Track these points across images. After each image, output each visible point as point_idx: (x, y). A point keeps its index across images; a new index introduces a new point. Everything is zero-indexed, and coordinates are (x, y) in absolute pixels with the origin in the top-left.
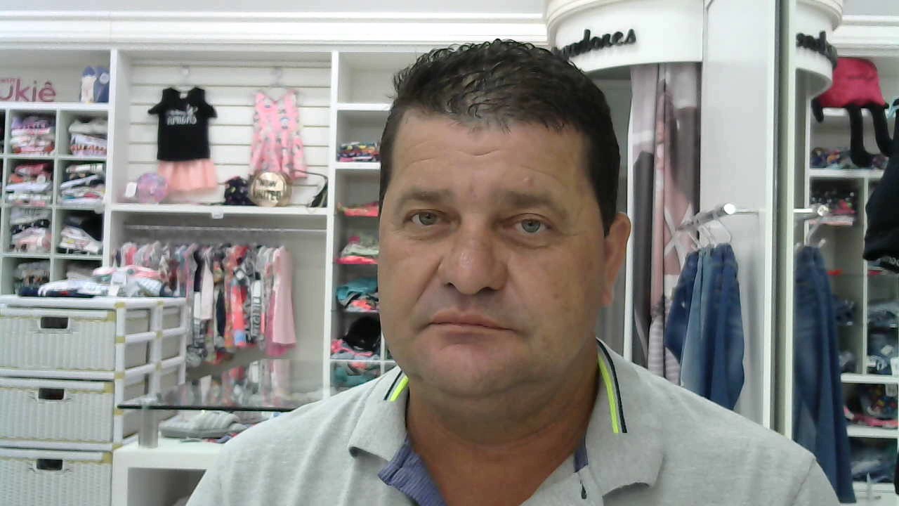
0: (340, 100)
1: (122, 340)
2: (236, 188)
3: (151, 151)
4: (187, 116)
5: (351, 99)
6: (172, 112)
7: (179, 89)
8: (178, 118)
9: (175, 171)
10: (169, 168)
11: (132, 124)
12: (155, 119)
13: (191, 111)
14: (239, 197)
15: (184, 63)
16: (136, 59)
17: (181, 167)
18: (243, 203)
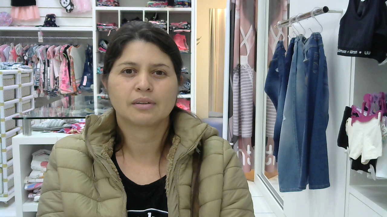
2: (50, 18)
3: (8, 2)
9: (20, 11)
10: (17, 9)
14: (51, 23)
17: (23, 9)
18: (53, 26)
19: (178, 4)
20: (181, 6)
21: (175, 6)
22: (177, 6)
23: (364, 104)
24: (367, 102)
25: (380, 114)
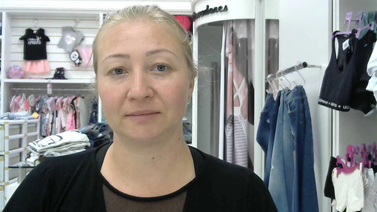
1: (8, 138)
2: (60, 71)
3: (21, 56)
4: (36, 41)
6: (30, 39)
7: (33, 29)
8: (32, 42)
9: (32, 65)
10: (29, 63)
11: (13, 44)
12: (22, 42)
13: (38, 39)
14: (60, 76)
15: (35, 18)
16: (14, 17)
17: (34, 63)
18: (62, 78)
23: (348, 155)
24: (350, 153)
25: (361, 165)
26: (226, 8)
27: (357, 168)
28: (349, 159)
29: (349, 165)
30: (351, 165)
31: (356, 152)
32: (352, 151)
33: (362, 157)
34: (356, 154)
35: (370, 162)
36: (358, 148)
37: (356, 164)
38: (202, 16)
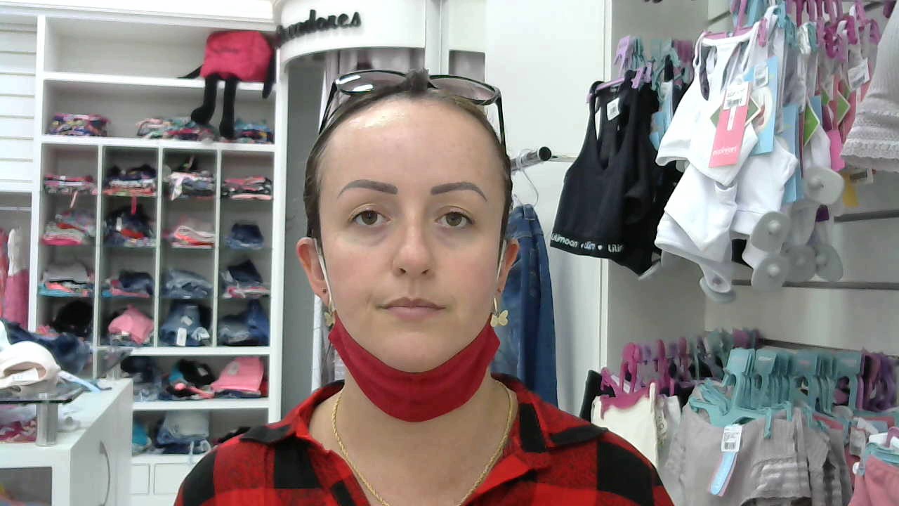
0: (46, 69)
5: (59, 69)
19: (244, 136)
20: (250, 139)
21: (236, 138)
22: (242, 139)
23: (625, 367)
24: (630, 361)
25: (653, 388)
26: (357, 20)
27: (644, 396)
28: (628, 376)
29: (627, 388)
30: (632, 389)
31: (644, 359)
32: (633, 357)
33: (657, 371)
34: (643, 364)
35: (672, 382)
36: (649, 351)
37: (643, 386)
38: (298, 36)
